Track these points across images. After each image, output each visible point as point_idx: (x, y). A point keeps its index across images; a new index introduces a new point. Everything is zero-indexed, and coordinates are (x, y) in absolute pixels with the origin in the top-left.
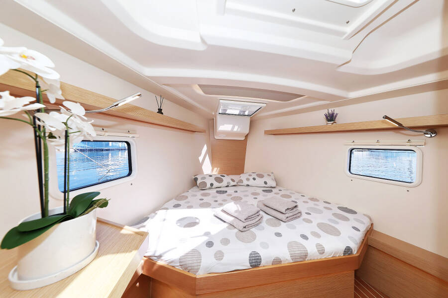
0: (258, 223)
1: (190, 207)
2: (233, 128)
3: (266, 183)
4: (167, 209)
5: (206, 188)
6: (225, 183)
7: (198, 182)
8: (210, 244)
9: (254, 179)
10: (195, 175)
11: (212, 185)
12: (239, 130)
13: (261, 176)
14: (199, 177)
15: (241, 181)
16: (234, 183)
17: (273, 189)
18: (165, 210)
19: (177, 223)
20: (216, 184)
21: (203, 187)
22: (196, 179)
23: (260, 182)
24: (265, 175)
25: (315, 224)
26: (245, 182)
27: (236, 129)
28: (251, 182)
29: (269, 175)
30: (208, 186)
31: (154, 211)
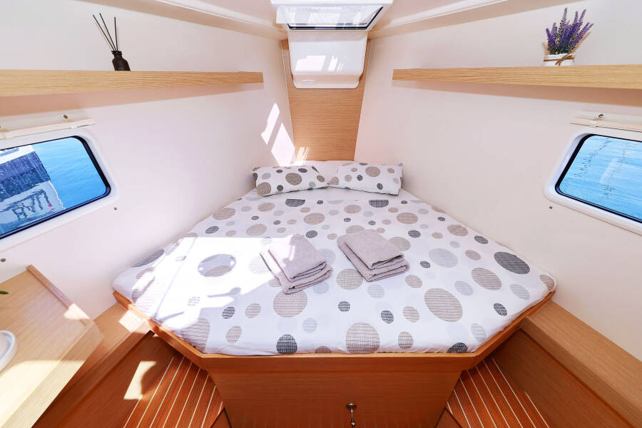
0: (322, 278)
1: (231, 234)
2: (327, 62)
3: (380, 186)
4: (195, 235)
5: (271, 193)
6: (305, 184)
7: (259, 181)
8: (229, 312)
9: (360, 178)
10: (255, 169)
11: (280, 188)
12: (340, 68)
13: (373, 172)
14: (260, 173)
15: (336, 181)
16: (324, 184)
17: (391, 200)
18: (193, 238)
19: (199, 267)
20: (288, 186)
21: (265, 191)
22: (255, 176)
23: (370, 183)
24: (383, 170)
25: (422, 291)
26: (343, 183)
27: (333, 66)
28: (354, 183)
29: (391, 171)
30: (274, 189)
31: (175, 240)
